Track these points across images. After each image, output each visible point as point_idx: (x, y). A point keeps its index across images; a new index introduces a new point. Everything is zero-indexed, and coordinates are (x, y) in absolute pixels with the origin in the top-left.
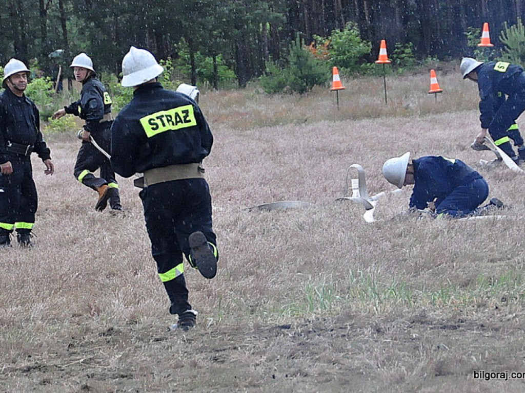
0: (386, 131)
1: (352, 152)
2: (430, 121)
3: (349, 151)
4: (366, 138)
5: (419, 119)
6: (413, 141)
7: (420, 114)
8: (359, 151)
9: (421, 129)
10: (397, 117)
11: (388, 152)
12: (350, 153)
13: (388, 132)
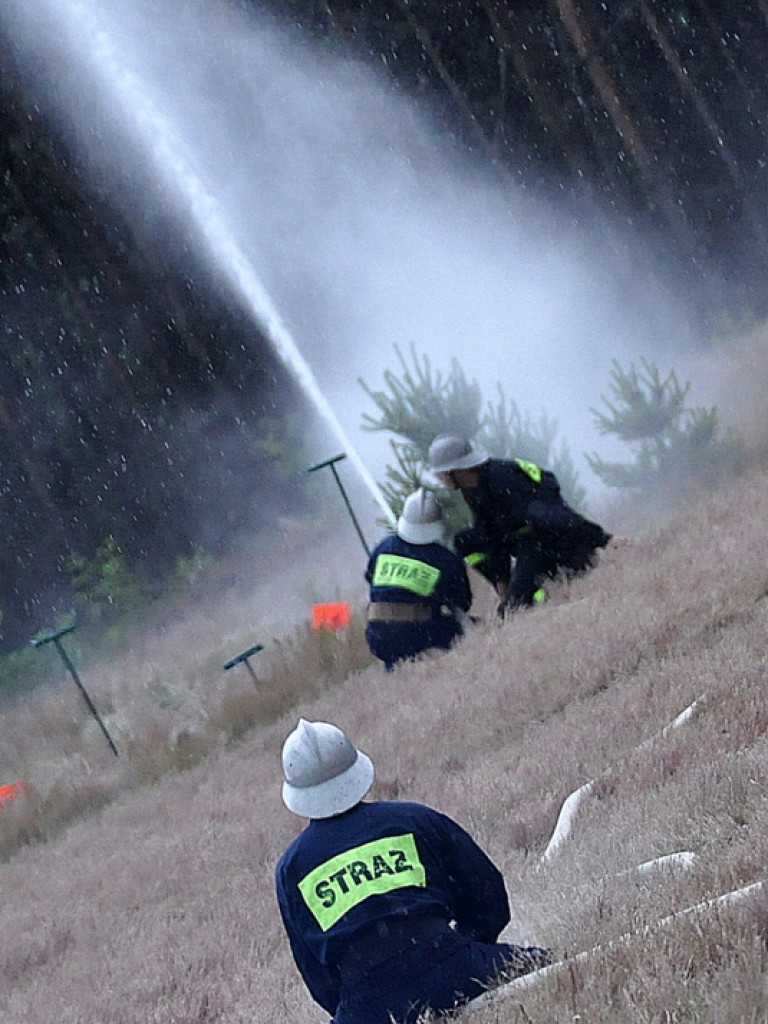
0: (147, 835)
1: (73, 941)
2: (266, 749)
3: (65, 942)
4: (100, 883)
5: (230, 759)
6: (240, 830)
7: (225, 742)
8: (94, 928)
9: (247, 784)
10: (163, 779)
11: (179, 896)
12: (70, 945)
13: (155, 837)
